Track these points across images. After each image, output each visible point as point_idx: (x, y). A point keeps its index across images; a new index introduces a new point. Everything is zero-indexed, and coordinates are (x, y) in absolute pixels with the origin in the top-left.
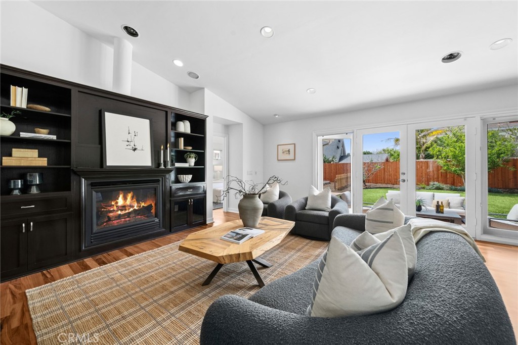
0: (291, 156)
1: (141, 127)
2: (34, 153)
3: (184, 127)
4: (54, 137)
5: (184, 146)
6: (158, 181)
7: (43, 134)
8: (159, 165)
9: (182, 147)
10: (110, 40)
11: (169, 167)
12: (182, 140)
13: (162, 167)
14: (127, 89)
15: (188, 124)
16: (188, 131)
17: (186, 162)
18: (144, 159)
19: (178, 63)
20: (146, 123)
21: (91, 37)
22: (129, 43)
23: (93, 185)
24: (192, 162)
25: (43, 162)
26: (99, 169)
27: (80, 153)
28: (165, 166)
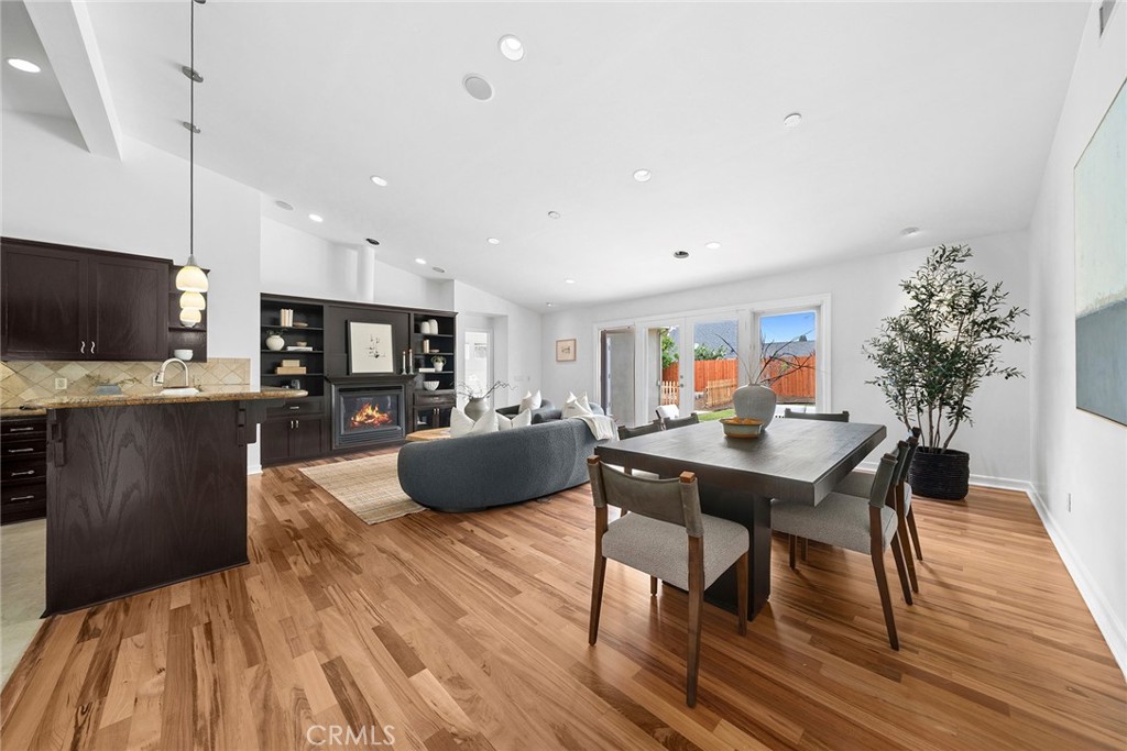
0: (571, 357)
1: (383, 333)
2: (297, 363)
3: (431, 328)
4: (310, 349)
5: (430, 348)
6: (400, 388)
7: (303, 347)
8: (402, 371)
9: (427, 350)
10: (354, 247)
11: (412, 373)
12: (427, 343)
13: (404, 373)
14: (370, 298)
15: (434, 323)
16: (435, 331)
17: (433, 367)
18: (386, 365)
19: (421, 261)
20: (388, 328)
21: (336, 248)
22: (371, 249)
23: (341, 390)
24: (439, 366)
25: (303, 371)
26: (344, 376)
27: (331, 363)
28: (408, 371)
